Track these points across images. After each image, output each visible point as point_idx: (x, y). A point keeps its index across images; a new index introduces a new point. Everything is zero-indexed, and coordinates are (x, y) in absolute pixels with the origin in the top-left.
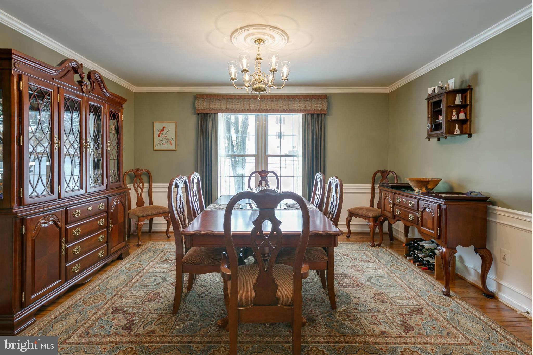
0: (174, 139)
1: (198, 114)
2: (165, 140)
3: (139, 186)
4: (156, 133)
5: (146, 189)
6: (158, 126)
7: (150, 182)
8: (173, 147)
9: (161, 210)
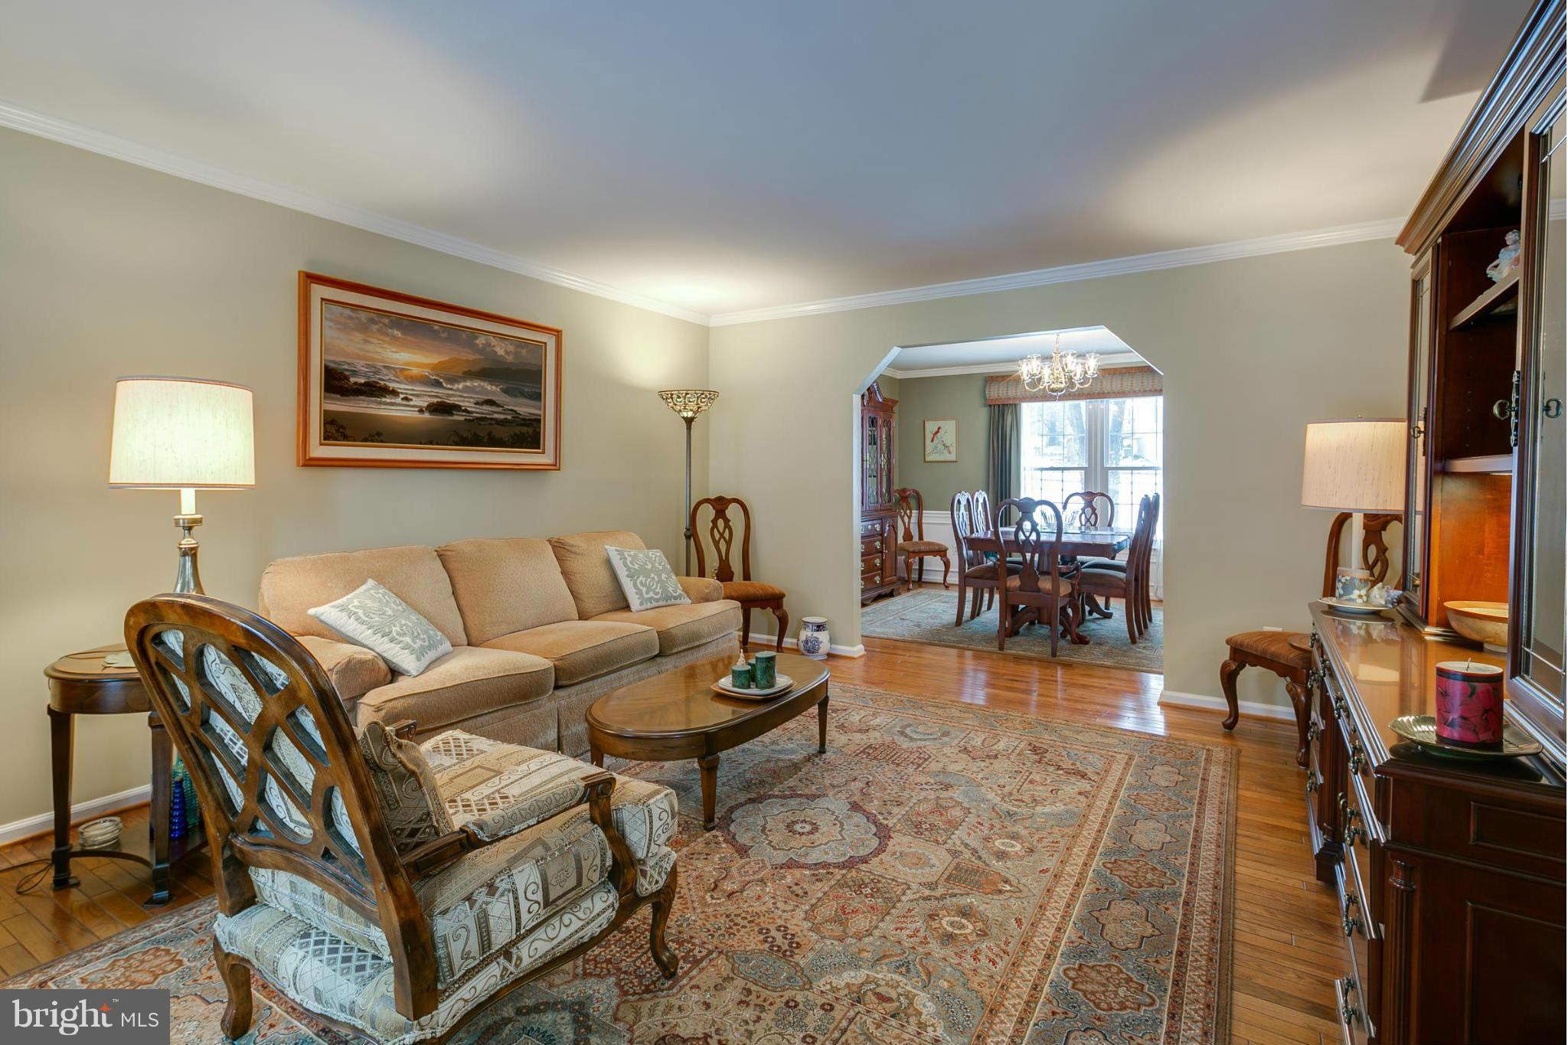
0: (954, 445)
1: (990, 406)
2: (940, 446)
3: (905, 513)
4: (929, 436)
5: (914, 520)
6: (931, 427)
7: (920, 507)
8: (952, 457)
9: (937, 548)
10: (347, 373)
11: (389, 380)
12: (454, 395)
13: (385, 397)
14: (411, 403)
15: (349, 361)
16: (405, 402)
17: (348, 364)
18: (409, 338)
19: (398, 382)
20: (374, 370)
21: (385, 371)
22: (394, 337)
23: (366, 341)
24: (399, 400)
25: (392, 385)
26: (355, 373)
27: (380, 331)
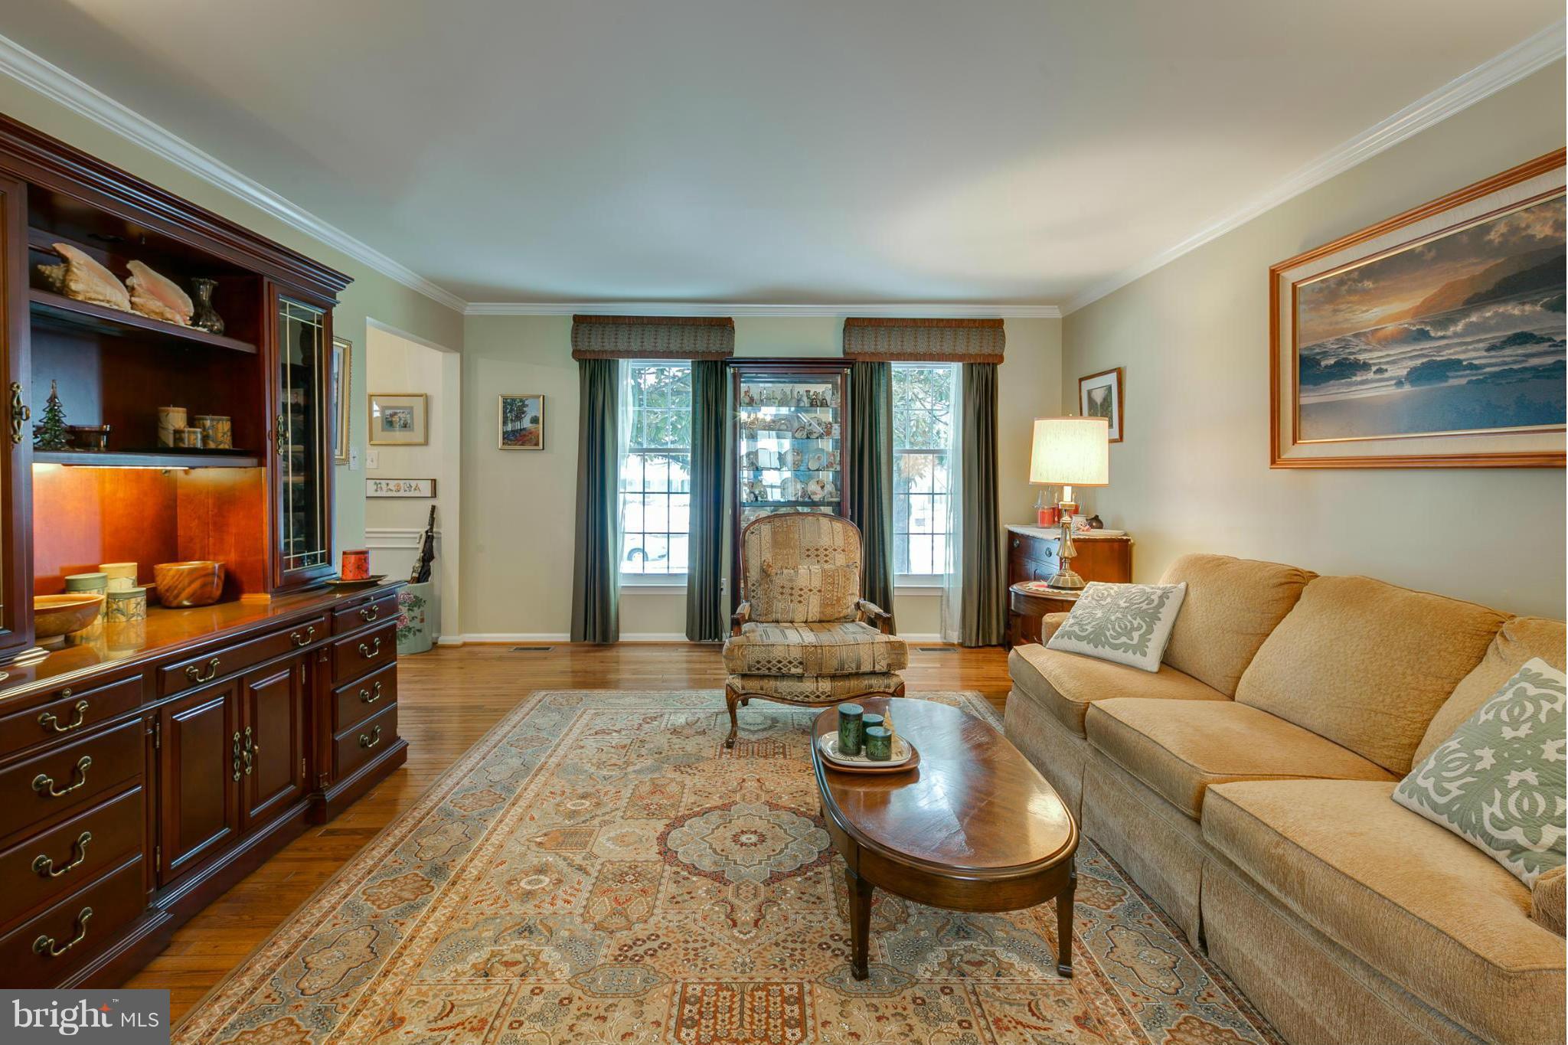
10: (1318, 357)
11: (1361, 351)
12: (1448, 346)
13: (1355, 375)
14: (1386, 375)
15: (1319, 342)
16: (1378, 376)
17: (1319, 346)
18: (1382, 284)
19: (1370, 351)
20: (1343, 344)
21: (1355, 341)
22: (1366, 292)
23: (1335, 311)
24: (1371, 375)
25: (1362, 357)
26: (1325, 354)
27: (1350, 292)
